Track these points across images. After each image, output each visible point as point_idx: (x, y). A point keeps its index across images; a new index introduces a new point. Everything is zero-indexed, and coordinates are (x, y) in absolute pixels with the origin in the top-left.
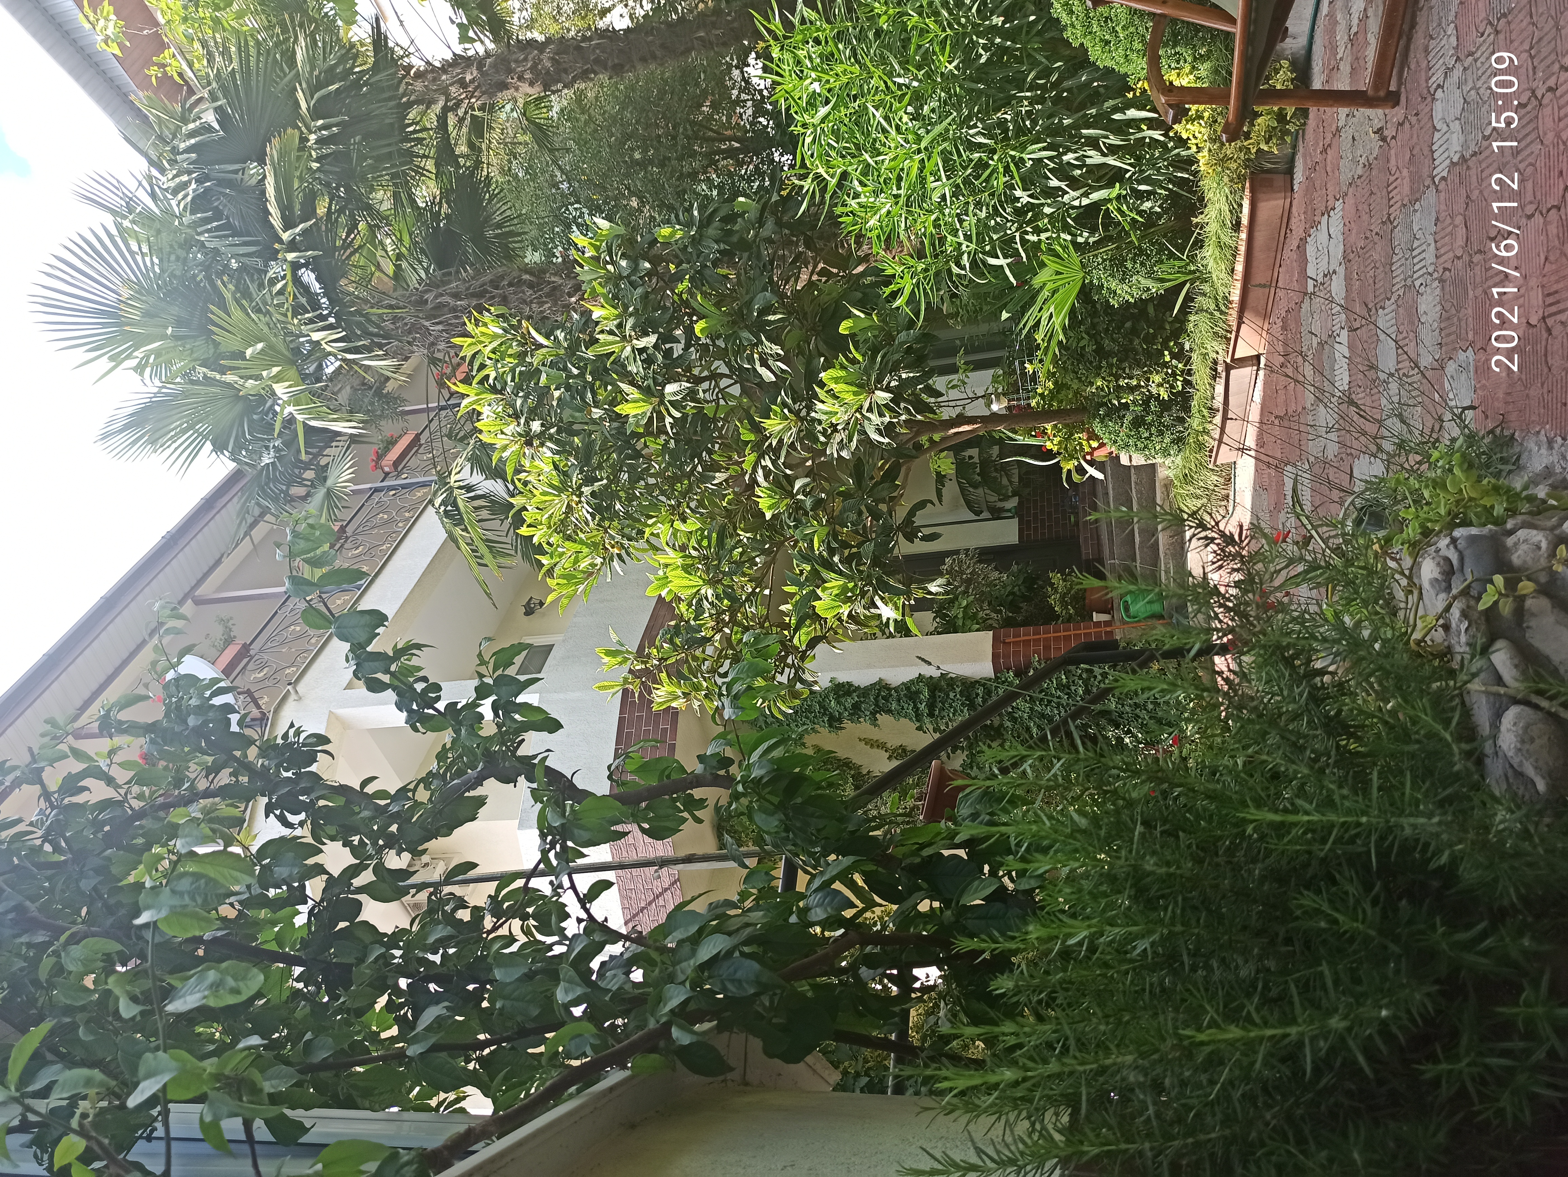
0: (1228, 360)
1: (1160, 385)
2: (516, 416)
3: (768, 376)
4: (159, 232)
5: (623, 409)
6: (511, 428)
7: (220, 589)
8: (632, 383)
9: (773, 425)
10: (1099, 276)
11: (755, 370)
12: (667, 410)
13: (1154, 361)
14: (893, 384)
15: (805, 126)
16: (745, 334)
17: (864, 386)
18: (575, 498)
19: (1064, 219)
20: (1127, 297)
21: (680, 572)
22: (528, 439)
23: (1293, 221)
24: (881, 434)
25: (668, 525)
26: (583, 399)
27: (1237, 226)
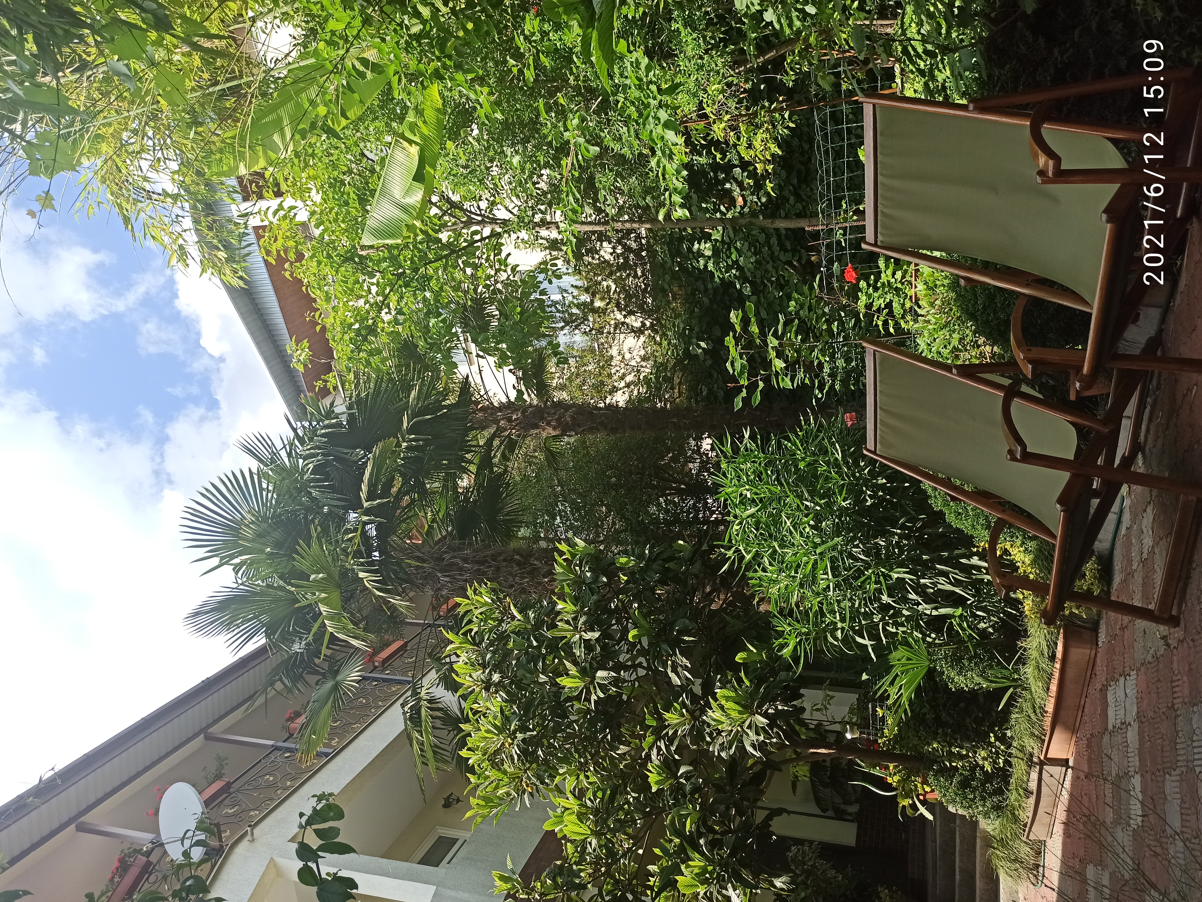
0: (1042, 758)
1: (984, 759)
2: (484, 666)
3: (676, 680)
4: (284, 479)
5: (564, 681)
6: (478, 674)
7: (227, 731)
8: (575, 663)
9: (671, 718)
10: (942, 666)
11: (666, 672)
12: (595, 688)
13: (982, 739)
14: (770, 711)
15: (736, 517)
16: (665, 646)
17: (747, 708)
18: (509, 740)
19: (917, 620)
20: (962, 685)
21: (574, 818)
22: (487, 685)
23: (1097, 668)
24: (755, 749)
25: (574, 778)
26: (535, 665)
27: (1052, 658)
